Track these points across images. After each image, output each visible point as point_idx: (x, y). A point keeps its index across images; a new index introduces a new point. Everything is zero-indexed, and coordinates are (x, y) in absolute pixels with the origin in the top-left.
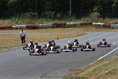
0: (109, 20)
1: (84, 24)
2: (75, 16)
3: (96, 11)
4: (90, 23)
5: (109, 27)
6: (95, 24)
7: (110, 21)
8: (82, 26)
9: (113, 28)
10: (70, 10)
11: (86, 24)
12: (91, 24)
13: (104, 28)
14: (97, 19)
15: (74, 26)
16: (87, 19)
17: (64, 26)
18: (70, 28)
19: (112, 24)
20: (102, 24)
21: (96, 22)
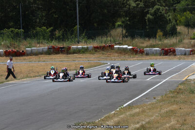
0: (142, 40)
1: (100, 47)
2: (85, 35)
3: (119, 26)
4: (109, 46)
5: (142, 52)
6: (119, 47)
7: (143, 43)
8: (96, 51)
9: (147, 54)
10: (77, 25)
11: (103, 48)
12: (111, 47)
13: (132, 54)
14: (121, 39)
15: (84, 51)
16: (105, 39)
17: (67, 51)
18: (76, 55)
19: (147, 47)
20: (131, 47)
21: (120, 44)
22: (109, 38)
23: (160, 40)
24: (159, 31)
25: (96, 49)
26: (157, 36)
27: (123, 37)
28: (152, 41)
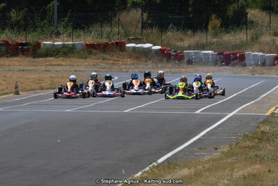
0: (179, 34)
1: (99, 45)
2: (69, 21)
3: (135, 5)
4: (117, 43)
5: (179, 58)
6: (134, 47)
7: (181, 40)
8: (90, 53)
9: (190, 62)
11: (104, 48)
12: (120, 46)
13: (161, 61)
14: (139, 30)
15: (67, 52)
16: (107, 29)
17: (33, 51)
18: (52, 59)
19: (189, 48)
20: (158, 47)
21: (137, 40)
22: (116, 30)
23: (216, 35)
24: (213, 16)
25: (91, 48)
26: (210, 28)
27: (143, 27)
28: (199, 37)
